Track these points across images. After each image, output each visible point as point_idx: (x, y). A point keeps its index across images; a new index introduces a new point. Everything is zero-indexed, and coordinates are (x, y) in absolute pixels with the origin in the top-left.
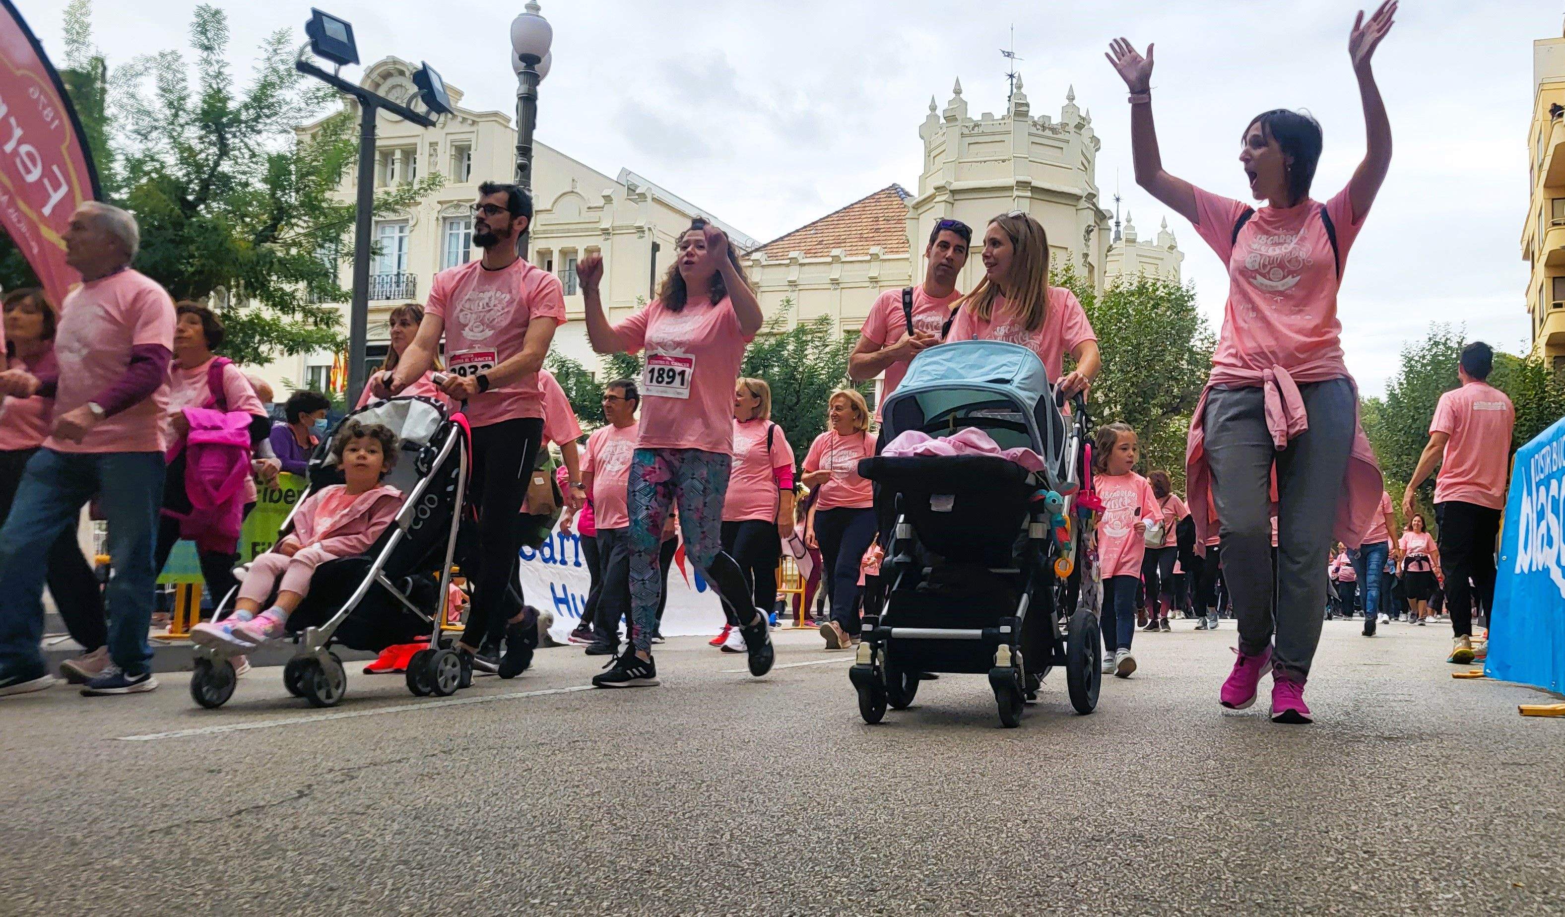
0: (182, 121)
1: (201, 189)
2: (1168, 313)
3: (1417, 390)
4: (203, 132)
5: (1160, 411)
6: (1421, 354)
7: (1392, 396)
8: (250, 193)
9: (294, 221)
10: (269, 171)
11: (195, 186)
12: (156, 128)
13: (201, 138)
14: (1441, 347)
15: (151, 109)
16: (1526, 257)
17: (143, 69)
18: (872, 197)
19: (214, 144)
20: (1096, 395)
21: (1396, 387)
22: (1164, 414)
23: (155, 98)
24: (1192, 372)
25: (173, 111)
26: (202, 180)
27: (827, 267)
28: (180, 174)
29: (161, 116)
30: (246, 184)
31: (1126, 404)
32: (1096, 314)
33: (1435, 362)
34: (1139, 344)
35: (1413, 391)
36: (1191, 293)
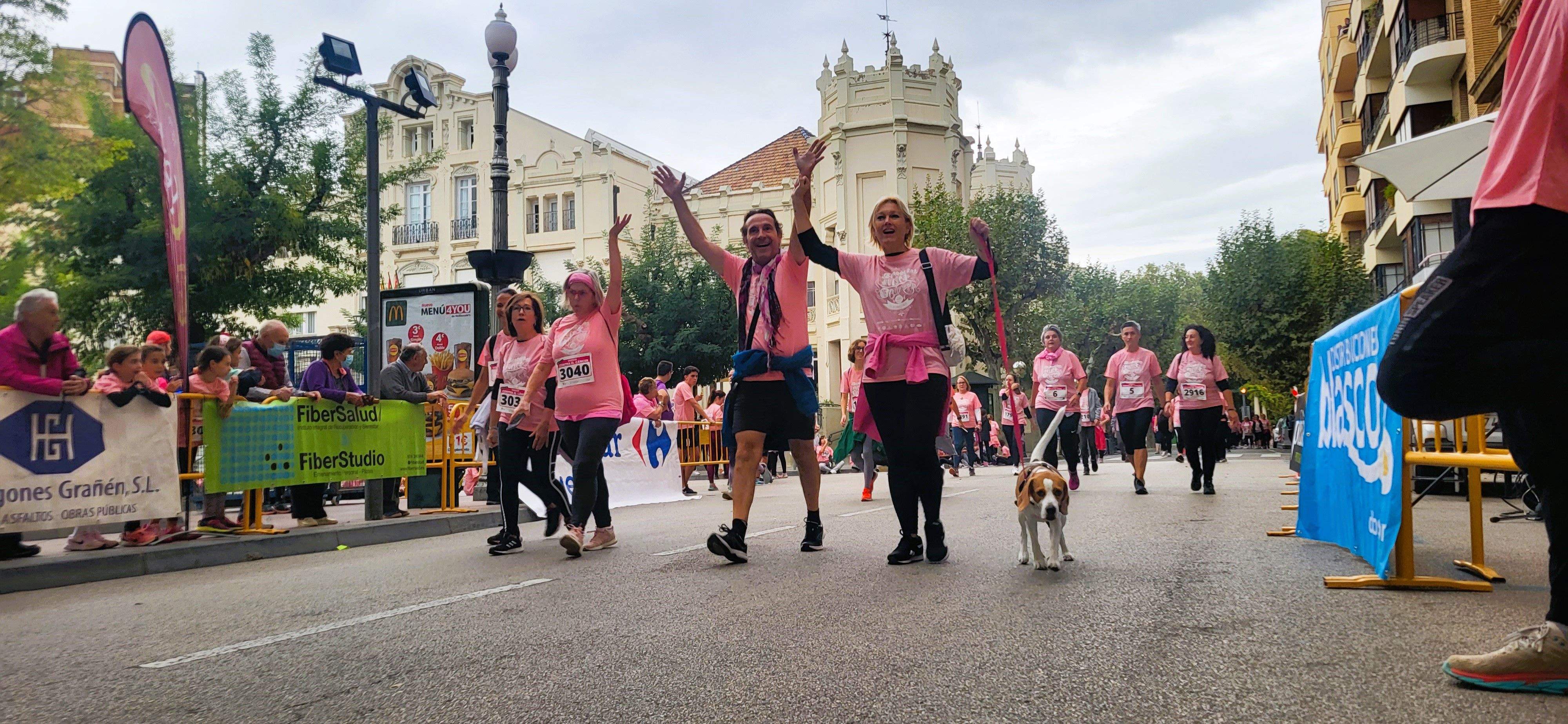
0: (245, 123)
1: (263, 174)
2: (1023, 218)
3: (1233, 268)
4: (262, 130)
5: (1020, 297)
6: (1235, 237)
7: (1213, 273)
8: (299, 174)
9: (333, 193)
10: (314, 156)
11: (258, 171)
12: (226, 130)
13: (261, 135)
14: (1251, 230)
15: (221, 115)
16: (1321, 150)
17: (216, 85)
18: (782, 139)
19: (270, 138)
20: (967, 287)
21: (1216, 265)
22: (1024, 298)
23: (223, 107)
24: (1045, 264)
25: (238, 116)
26: (263, 167)
27: (750, 196)
28: (246, 164)
29: (229, 121)
30: (297, 168)
31: (992, 293)
32: (964, 222)
33: (1247, 243)
34: (1000, 244)
35: (1229, 268)
36: (1041, 200)
